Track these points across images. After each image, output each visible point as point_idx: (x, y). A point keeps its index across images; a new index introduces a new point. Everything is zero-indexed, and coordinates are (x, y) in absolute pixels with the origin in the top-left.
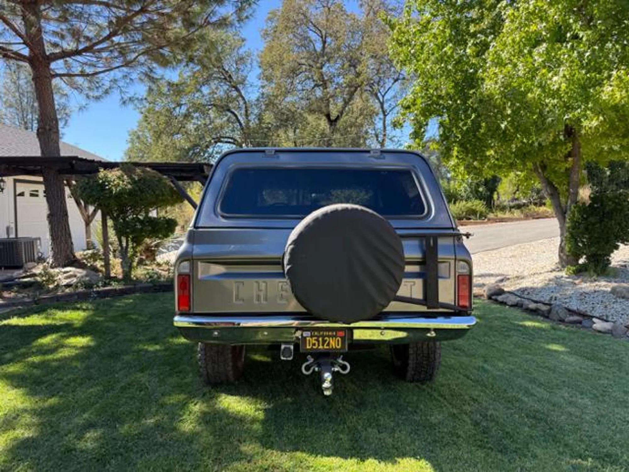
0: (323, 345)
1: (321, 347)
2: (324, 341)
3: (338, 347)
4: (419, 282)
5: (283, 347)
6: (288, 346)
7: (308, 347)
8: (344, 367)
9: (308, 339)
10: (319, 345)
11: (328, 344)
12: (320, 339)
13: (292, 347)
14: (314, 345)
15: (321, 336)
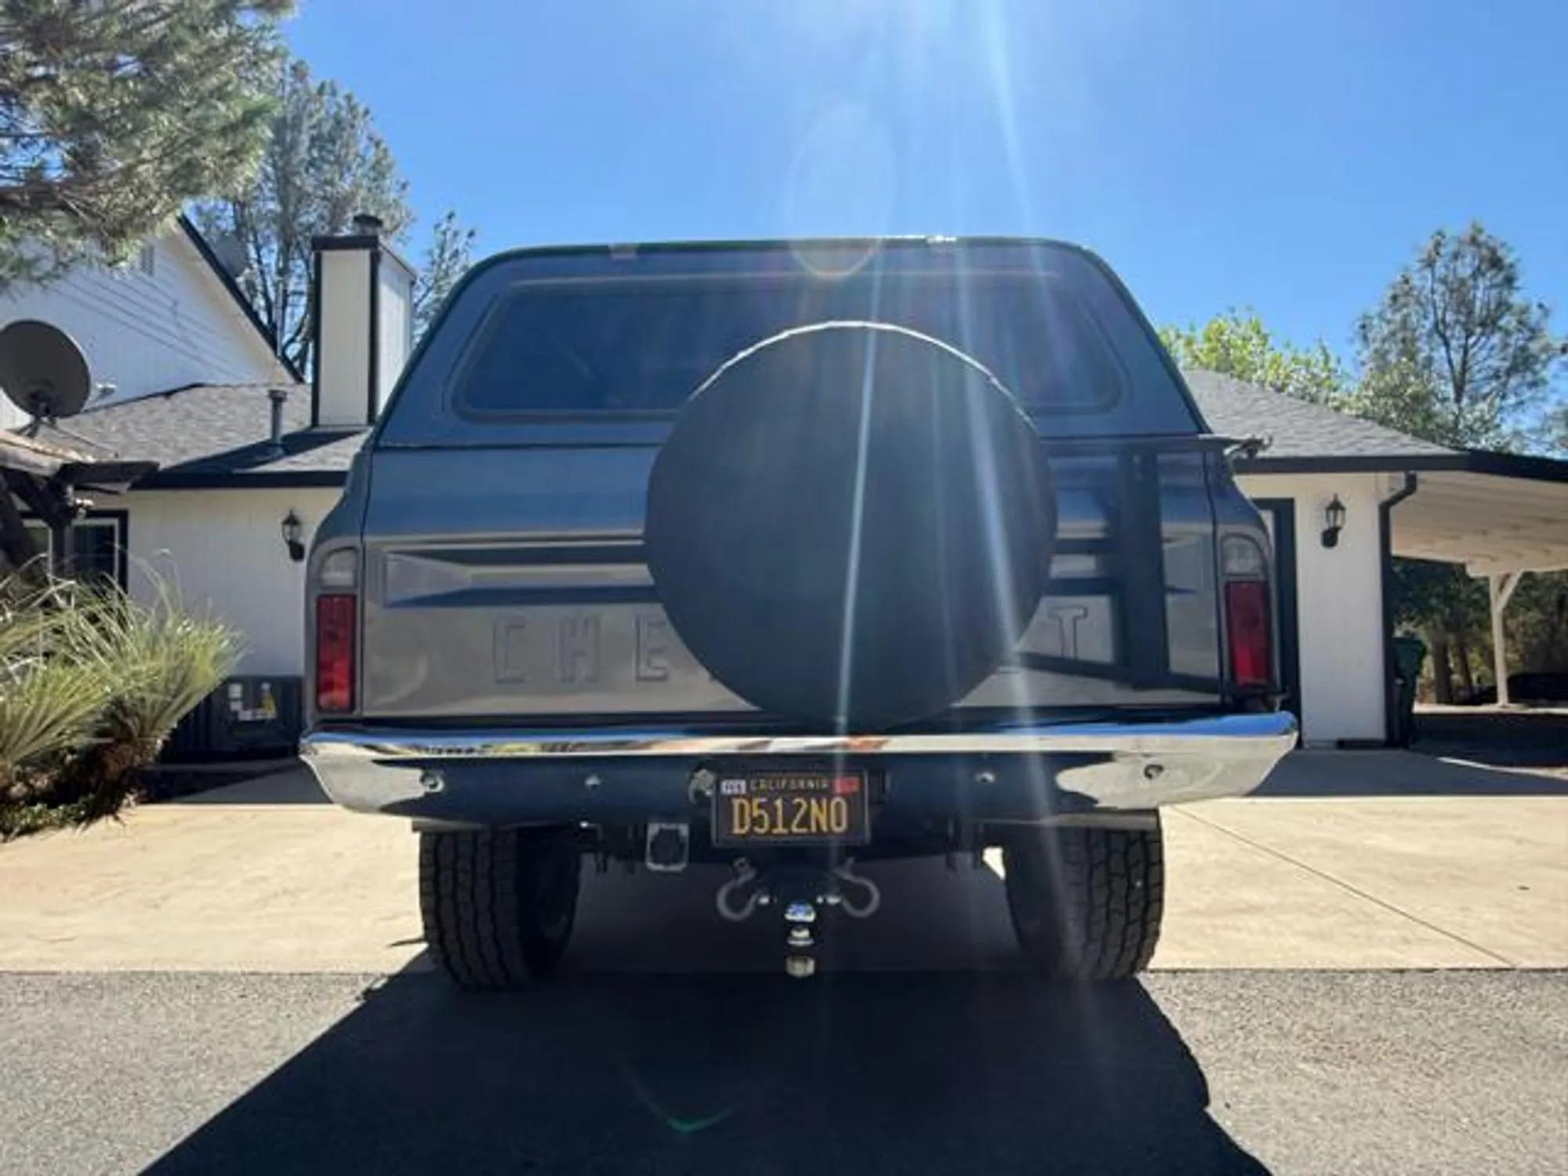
0: (787, 824)
1: (780, 829)
2: (790, 811)
3: (837, 830)
4: (1100, 607)
5: (653, 829)
6: (672, 827)
7: (737, 830)
8: (859, 897)
9: (736, 802)
10: (773, 825)
11: (805, 822)
12: (779, 803)
13: (684, 830)
14: (757, 821)
15: (781, 793)
